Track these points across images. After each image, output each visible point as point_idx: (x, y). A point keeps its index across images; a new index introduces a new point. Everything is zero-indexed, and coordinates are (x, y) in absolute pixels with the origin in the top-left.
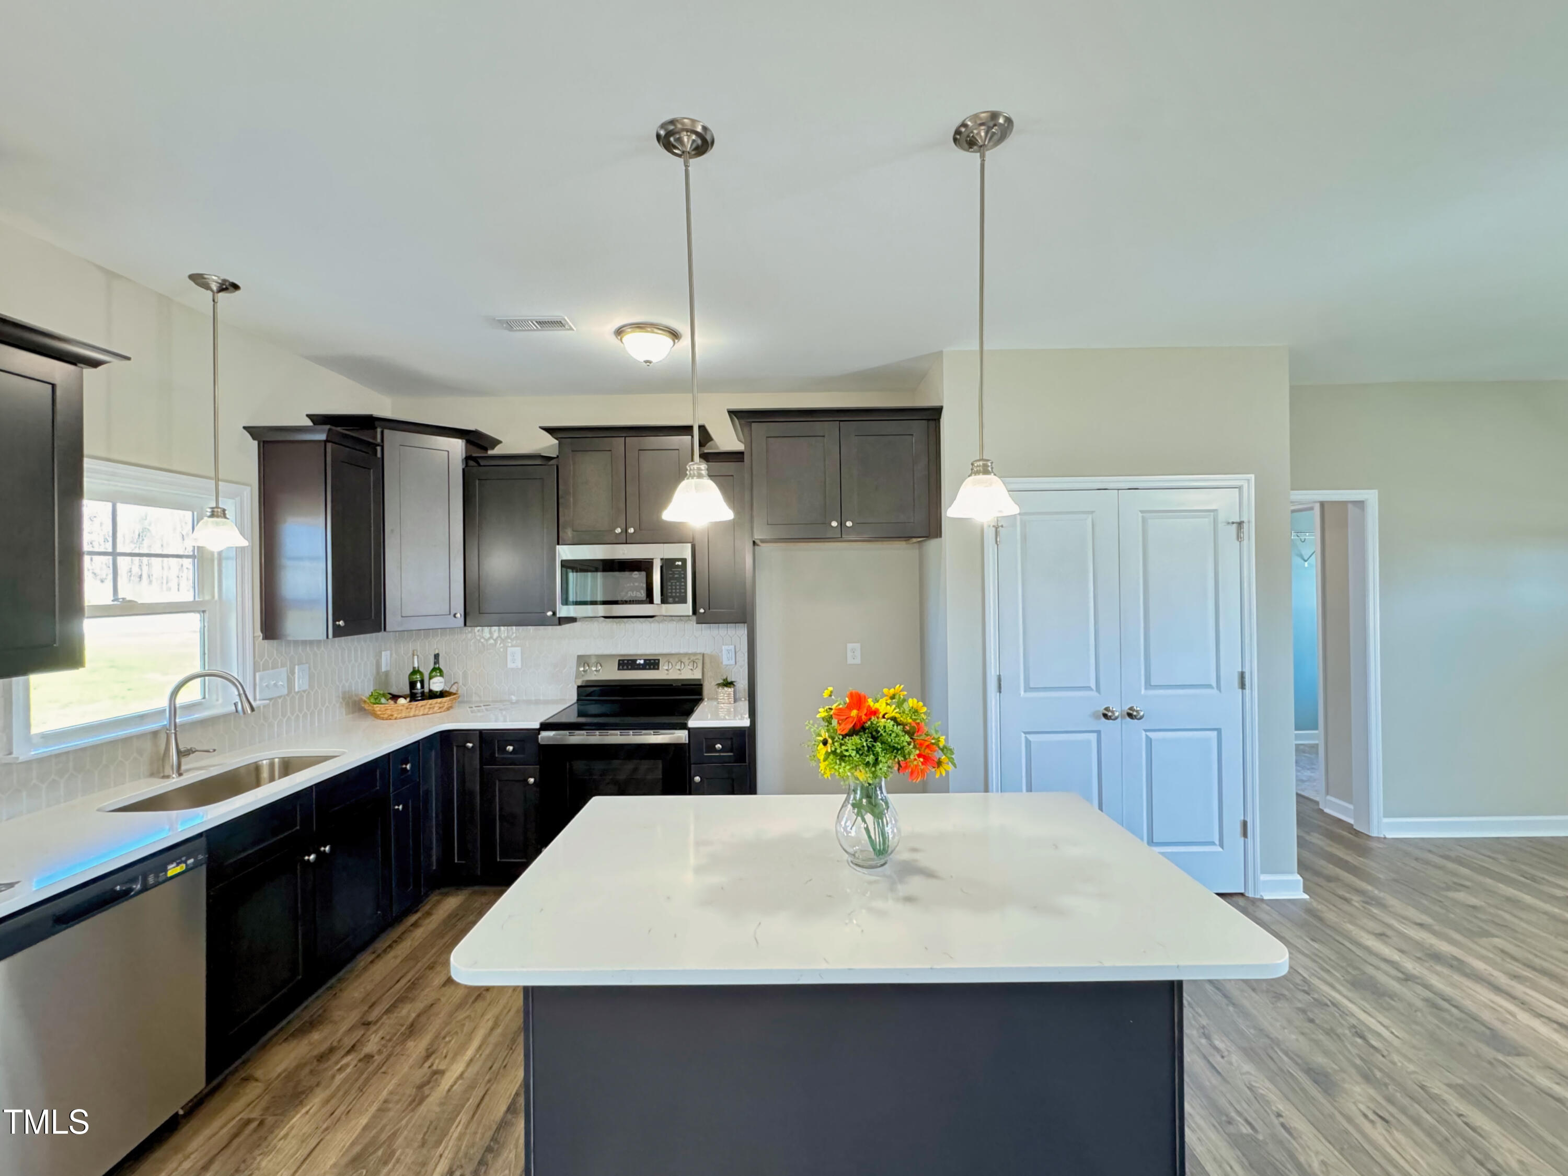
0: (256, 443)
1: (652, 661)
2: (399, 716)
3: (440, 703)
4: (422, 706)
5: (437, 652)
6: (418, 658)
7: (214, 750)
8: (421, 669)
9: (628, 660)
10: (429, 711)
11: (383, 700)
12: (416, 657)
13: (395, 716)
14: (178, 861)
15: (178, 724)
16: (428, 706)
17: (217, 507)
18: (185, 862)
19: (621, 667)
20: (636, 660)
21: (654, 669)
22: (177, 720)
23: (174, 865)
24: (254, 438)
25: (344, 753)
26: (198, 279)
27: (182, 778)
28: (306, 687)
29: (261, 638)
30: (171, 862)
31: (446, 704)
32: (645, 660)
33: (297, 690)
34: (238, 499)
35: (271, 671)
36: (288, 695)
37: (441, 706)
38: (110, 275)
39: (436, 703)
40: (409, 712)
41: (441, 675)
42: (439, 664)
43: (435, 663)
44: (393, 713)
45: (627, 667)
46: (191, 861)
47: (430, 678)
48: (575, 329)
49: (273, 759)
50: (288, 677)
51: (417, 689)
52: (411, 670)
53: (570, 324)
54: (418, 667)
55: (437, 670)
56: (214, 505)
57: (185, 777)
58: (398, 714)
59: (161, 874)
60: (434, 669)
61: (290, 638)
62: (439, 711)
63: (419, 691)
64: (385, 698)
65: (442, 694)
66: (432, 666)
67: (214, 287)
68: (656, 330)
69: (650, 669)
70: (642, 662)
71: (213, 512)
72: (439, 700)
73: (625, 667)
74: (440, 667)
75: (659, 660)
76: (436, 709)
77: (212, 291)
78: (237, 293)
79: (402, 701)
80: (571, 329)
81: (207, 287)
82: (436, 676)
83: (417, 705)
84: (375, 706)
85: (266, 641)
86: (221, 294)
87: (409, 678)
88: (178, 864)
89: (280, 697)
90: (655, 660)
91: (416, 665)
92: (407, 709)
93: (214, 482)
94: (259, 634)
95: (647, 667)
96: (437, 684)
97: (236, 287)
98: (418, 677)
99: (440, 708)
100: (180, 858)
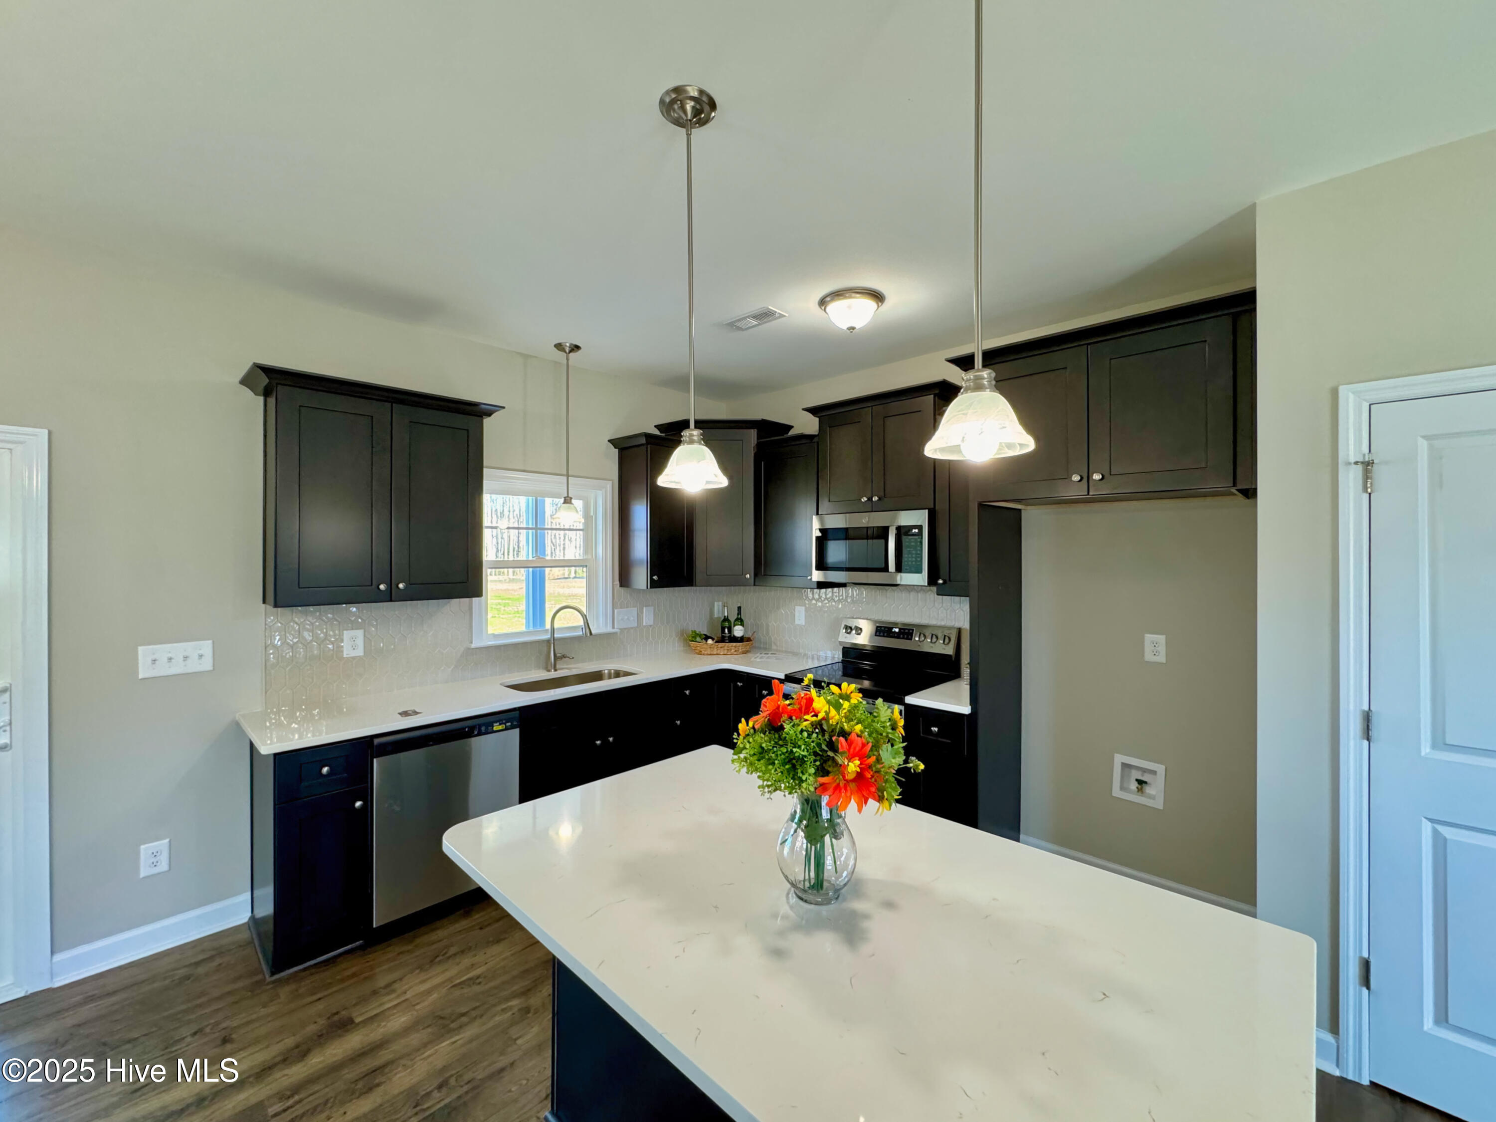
0: (617, 450)
1: (907, 631)
2: (706, 653)
3: (735, 647)
4: (721, 647)
5: (739, 605)
6: (727, 609)
7: (573, 658)
8: (729, 618)
9: (885, 627)
10: (728, 652)
11: (698, 639)
12: (726, 608)
13: (703, 652)
14: (501, 722)
15: (555, 638)
16: (726, 648)
17: (568, 497)
18: (505, 724)
19: (878, 634)
20: (892, 628)
21: (907, 639)
22: (555, 636)
23: (498, 724)
24: (615, 448)
25: (642, 672)
26: (559, 346)
27: (556, 672)
28: (651, 623)
29: (619, 585)
30: (496, 722)
31: (740, 648)
32: (900, 629)
33: (644, 624)
34: (604, 490)
35: (625, 609)
36: (637, 627)
37: (736, 649)
38: (526, 357)
39: (732, 646)
40: (713, 651)
41: (742, 625)
42: (740, 615)
43: (738, 614)
44: (702, 650)
45: (884, 634)
46: (509, 724)
47: (734, 626)
48: (787, 315)
49: (611, 670)
50: (638, 614)
51: (726, 634)
52: (723, 618)
53: (778, 311)
54: (728, 616)
55: (740, 621)
56: (566, 495)
57: (558, 672)
58: (705, 651)
59: (489, 728)
60: (737, 619)
61: (635, 587)
62: (735, 653)
63: (727, 635)
64: (700, 638)
65: (741, 640)
66: (736, 617)
67: (567, 350)
68: (853, 295)
69: (903, 638)
70: (897, 630)
71: (565, 500)
72: (738, 644)
73: (882, 634)
74: (742, 617)
75: (913, 630)
76: (733, 651)
77: (565, 352)
78: (580, 351)
79: (710, 641)
80: (782, 316)
81: (563, 350)
82: (739, 625)
83: (717, 646)
84: (690, 642)
85: (622, 588)
86: (571, 354)
87: (721, 624)
88: (500, 724)
89: (632, 628)
90: (909, 630)
91: (726, 615)
92: (711, 648)
93: (565, 478)
94: (617, 582)
95: (902, 636)
96: (738, 631)
97: (577, 348)
98: (727, 624)
99: (736, 651)
100: (502, 720)
